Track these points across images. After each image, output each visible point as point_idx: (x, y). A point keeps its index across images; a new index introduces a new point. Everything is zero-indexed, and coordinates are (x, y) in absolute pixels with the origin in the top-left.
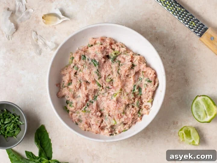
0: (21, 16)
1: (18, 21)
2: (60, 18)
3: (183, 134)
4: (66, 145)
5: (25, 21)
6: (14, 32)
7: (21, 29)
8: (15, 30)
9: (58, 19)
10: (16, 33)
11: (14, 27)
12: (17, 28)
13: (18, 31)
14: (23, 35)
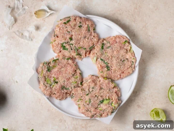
0: (19, 12)
1: (16, 15)
2: (48, 12)
3: (154, 114)
4: (53, 109)
5: (22, 15)
6: (14, 24)
7: (19, 21)
8: (15, 22)
9: (46, 13)
10: (15, 24)
11: (13, 20)
12: (16, 20)
13: (17, 23)
14: (20, 26)
